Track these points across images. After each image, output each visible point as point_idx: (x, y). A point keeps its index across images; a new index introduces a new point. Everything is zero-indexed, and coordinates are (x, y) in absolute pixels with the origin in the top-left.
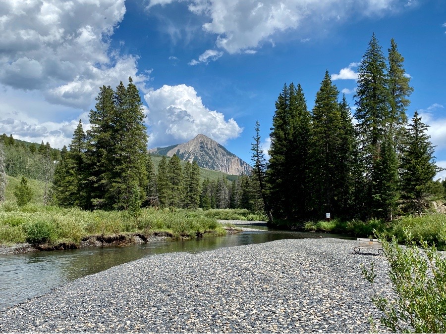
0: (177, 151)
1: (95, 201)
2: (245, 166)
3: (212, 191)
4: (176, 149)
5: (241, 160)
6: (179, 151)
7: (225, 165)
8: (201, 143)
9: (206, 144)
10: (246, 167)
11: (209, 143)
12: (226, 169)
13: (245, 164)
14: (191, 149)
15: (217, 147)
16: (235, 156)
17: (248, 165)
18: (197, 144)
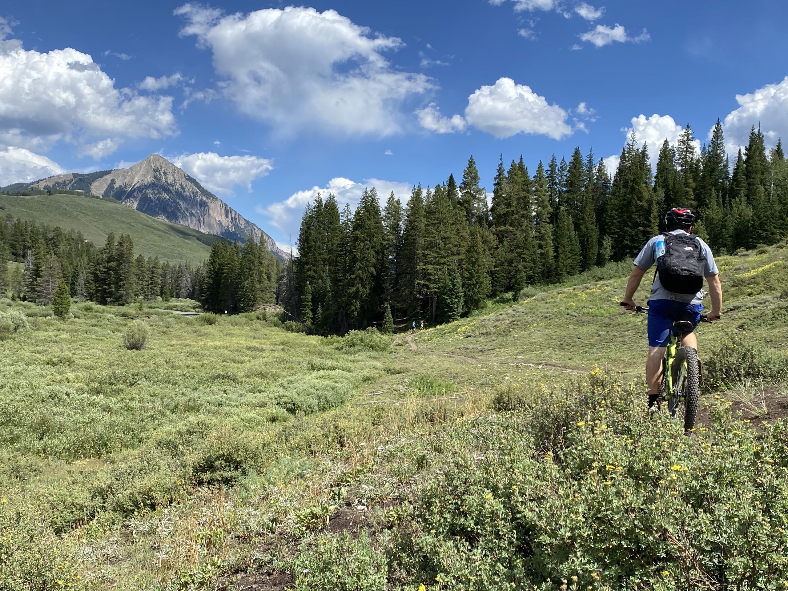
0: (109, 182)
1: (108, 300)
2: (233, 216)
3: (172, 278)
4: (109, 178)
5: (226, 205)
6: (113, 181)
7: (198, 214)
8: (155, 171)
9: (165, 173)
10: (236, 219)
11: (170, 172)
12: (199, 220)
13: (233, 213)
14: (136, 179)
15: (184, 180)
16: (217, 199)
17: (239, 215)
18: (148, 172)
